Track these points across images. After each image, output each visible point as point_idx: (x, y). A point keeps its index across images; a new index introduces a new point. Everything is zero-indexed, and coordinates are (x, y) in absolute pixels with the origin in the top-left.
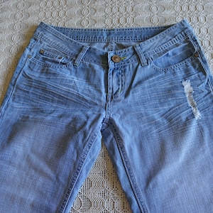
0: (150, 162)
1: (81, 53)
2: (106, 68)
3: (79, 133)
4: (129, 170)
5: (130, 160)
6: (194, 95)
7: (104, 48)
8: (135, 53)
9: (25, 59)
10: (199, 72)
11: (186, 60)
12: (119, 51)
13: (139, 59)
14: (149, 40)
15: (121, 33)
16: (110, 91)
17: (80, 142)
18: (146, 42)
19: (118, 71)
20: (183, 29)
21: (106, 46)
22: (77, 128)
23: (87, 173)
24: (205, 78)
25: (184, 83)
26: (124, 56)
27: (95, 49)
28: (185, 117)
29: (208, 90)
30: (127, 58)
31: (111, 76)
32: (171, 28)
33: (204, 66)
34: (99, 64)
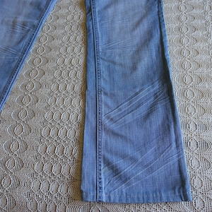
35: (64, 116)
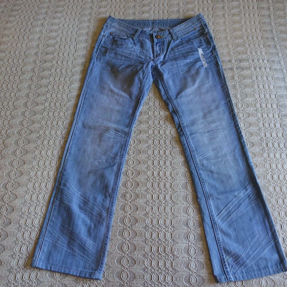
0: (178, 88)
1: (137, 33)
2: (153, 41)
3: (140, 72)
4: (167, 90)
5: (167, 86)
6: (204, 55)
7: (150, 31)
8: (170, 33)
9: (101, 37)
10: (207, 44)
11: (200, 37)
12: (160, 33)
13: (172, 36)
14: (178, 26)
15: (161, 22)
16: (155, 54)
17: (141, 76)
18: (176, 27)
19: (160, 44)
20: (199, 19)
21: (152, 29)
22: (138, 70)
23: (147, 92)
24: (211, 47)
25: (198, 49)
26: (163, 35)
27: (145, 31)
28: (198, 66)
29: (212, 53)
30: (165, 36)
31: (156, 46)
32: (192, 18)
33: (210, 40)
34: (148, 39)
35: (161, 222)
